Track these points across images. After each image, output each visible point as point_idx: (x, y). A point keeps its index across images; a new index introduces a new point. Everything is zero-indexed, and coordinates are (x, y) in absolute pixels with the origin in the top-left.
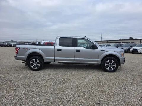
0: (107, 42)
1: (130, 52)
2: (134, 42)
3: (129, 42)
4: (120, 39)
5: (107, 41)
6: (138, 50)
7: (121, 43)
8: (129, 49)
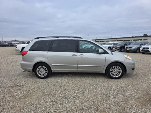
0: (115, 40)
1: (139, 52)
2: (147, 39)
3: (141, 40)
4: (133, 36)
5: (116, 38)
6: (149, 49)
7: (132, 41)
8: (139, 48)
